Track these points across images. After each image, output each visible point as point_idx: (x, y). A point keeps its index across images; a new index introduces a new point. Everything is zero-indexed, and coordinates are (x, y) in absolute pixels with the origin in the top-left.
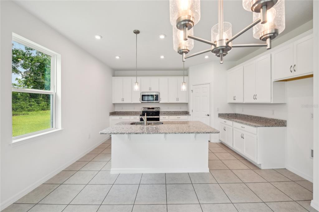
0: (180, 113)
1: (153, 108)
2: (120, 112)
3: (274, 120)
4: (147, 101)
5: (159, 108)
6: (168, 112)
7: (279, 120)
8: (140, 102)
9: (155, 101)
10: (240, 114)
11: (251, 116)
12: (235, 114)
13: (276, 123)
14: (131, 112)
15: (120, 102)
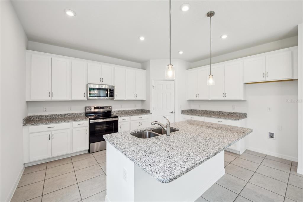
0: (135, 112)
1: (103, 108)
2: (40, 116)
3: (236, 113)
4: (97, 97)
5: (111, 106)
6: (121, 111)
7: (241, 113)
8: (85, 99)
9: (109, 98)
10: (197, 110)
11: (210, 111)
12: (192, 110)
13: (238, 116)
14: (64, 114)
15: (45, 97)
